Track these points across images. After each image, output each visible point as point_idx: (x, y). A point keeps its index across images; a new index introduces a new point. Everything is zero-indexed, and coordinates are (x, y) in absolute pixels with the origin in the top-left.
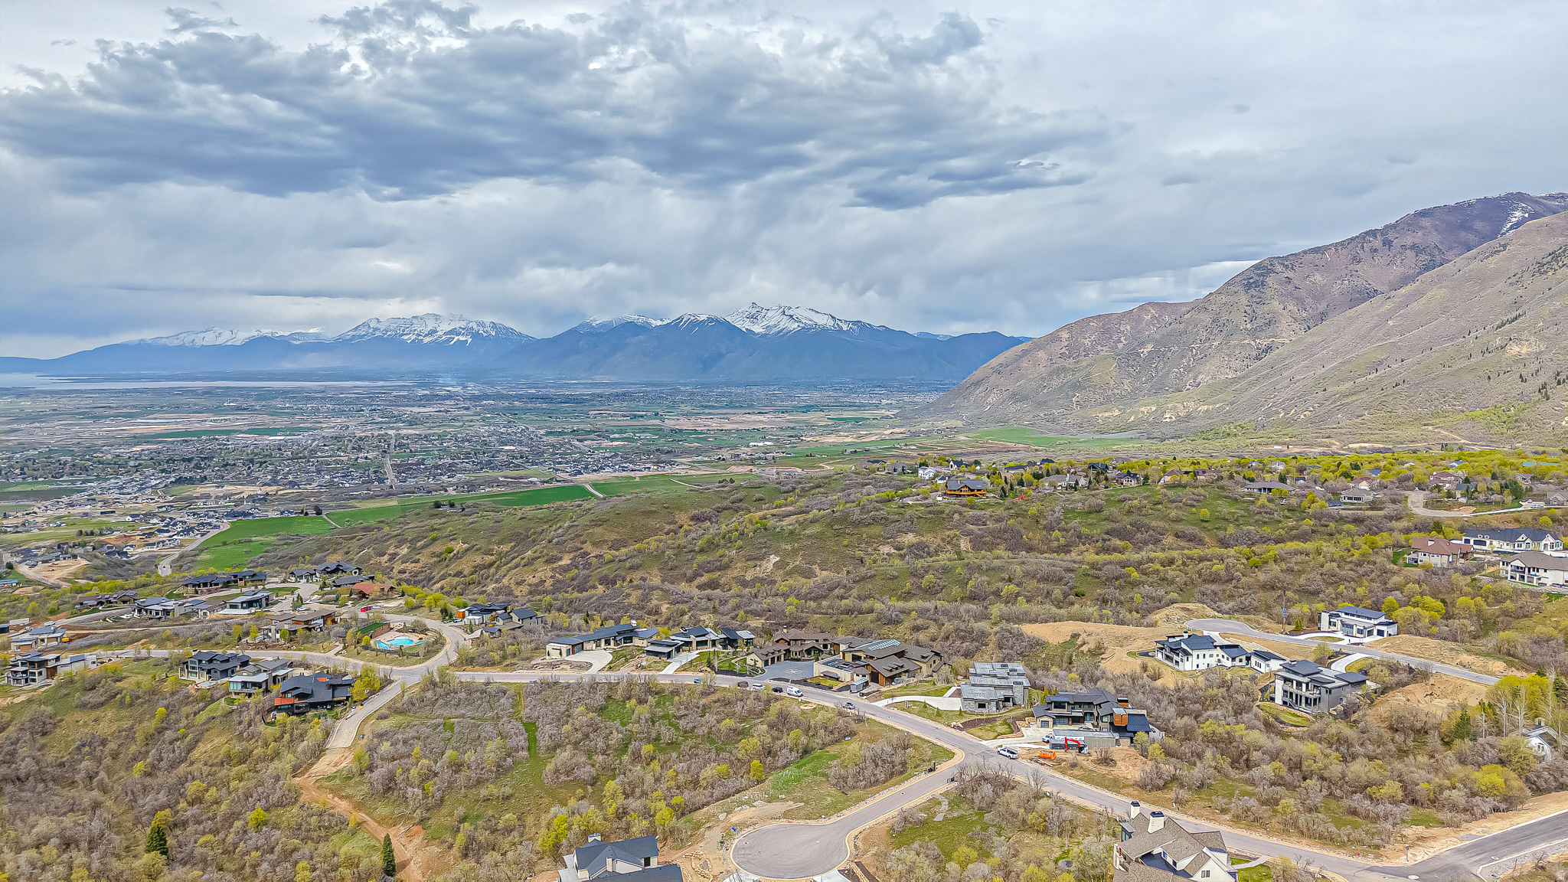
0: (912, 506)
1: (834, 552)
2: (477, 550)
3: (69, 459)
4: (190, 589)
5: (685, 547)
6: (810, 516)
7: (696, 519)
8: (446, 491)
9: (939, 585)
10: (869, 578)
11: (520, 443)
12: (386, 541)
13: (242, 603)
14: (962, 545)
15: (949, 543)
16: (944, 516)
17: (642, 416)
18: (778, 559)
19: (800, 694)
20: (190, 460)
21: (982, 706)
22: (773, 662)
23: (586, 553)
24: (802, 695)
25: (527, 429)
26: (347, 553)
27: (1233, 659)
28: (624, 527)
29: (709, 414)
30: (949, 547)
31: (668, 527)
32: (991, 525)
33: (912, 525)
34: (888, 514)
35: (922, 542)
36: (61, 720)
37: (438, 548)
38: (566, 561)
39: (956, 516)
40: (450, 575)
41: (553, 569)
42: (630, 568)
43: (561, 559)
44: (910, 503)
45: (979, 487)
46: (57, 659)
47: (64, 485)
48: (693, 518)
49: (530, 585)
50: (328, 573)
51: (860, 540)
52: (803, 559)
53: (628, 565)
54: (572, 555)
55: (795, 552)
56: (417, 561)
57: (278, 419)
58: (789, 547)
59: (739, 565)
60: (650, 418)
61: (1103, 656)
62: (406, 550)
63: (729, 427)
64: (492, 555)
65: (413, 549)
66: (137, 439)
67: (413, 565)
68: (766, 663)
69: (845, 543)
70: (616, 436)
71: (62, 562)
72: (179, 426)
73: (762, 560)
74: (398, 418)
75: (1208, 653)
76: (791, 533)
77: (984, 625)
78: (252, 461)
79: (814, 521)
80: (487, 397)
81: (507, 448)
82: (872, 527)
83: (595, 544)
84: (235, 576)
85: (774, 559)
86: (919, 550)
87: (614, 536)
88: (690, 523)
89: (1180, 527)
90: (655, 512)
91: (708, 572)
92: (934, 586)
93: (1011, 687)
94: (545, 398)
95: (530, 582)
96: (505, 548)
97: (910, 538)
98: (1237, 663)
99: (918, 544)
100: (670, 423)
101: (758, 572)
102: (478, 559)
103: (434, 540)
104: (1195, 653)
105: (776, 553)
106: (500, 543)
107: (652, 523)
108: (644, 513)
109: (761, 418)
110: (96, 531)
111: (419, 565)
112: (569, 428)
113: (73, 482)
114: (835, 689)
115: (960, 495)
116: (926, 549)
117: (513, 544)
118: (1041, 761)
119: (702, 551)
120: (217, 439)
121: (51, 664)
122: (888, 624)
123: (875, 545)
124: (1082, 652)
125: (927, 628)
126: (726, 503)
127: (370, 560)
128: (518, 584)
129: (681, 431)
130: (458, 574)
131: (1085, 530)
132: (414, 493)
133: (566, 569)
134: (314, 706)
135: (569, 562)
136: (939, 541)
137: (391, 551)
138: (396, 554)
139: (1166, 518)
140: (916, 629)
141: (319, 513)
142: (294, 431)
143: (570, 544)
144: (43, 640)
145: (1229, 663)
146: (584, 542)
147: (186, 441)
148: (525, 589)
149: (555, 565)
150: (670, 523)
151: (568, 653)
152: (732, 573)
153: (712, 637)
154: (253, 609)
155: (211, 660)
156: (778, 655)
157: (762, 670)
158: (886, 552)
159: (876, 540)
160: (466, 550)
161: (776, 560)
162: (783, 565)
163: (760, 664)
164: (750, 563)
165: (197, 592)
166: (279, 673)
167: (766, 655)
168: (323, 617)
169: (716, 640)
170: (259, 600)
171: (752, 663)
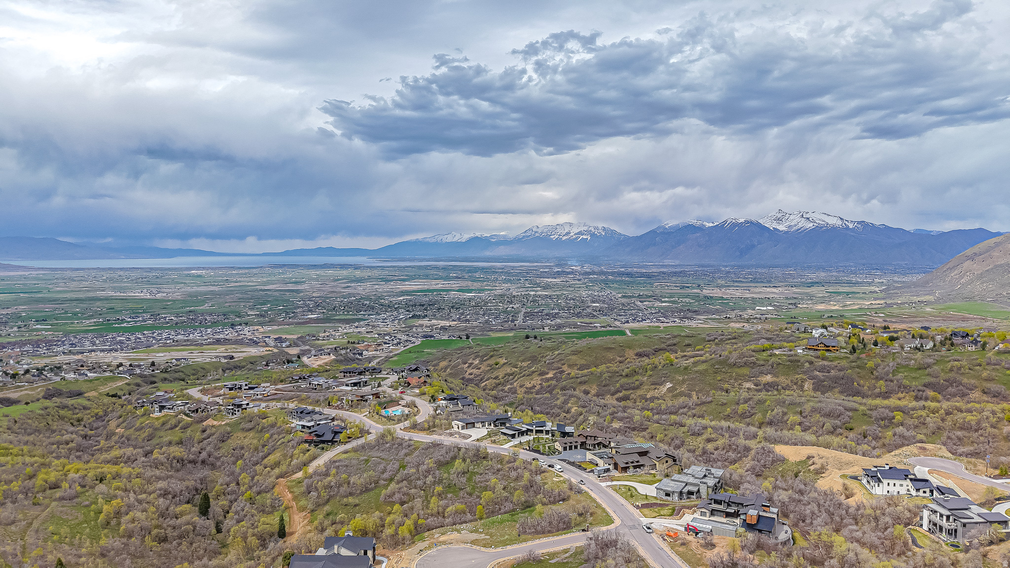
0: (778, 355)
2: (510, 364)
3: (368, 302)
4: (342, 374)
5: (618, 372)
6: (703, 358)
7: (639, 355)
8: (544, 329)
9: (749, 412)
11: (604, 302)
12: (470, 355)
13: (351, 384)
14: (806, 386)
15: (795, 384)
16: (799, 364)
17: (688, 287)
18: (671, 385)
19: (560, 470)
20: (423, 305)
21: (668, 495)
22: (576, 447)
23: (563, 372)
24: (562, 471)
25: (611, 293)
26: (450, 361)
27: (918, 490)
28: (590, 356)
29: (737, 286)
30: (795, 387)
31: (618, 359)
32: (833, 373)
33: (774, 369)
34: (757, 359)
35: (775, 382)
36: (232, 435)
37: (492, 361)
38: (550, 375)
39: (807, 365)
40: (491, 378)
41: (542, 380)
42: (580, 383)
43: (547, 373)
44: (777, 353)
45: (833, 344)
46: (248, 404)
47: (360, 316)
48: (637, 355)
49: (526, 388)
50: (411, 371)
51: (731, 377)
52: (687, 387)
53: (579, 380)
54: (554, 372)
55: (684, 381)
56: (479, 369)
57: (475, 284)
58: (681, 378)
59: (646, 387)
60: (694, 288)
61: (823, 475)
62: (478, 361)
63: (748, 296)
64: (517, 368)
65: (481, 362)
66: (403, 293)
67: (477, 370)
68: (565, 449)
69: (719, 378)
70: (666, 299)
71: (323, 357)
72: (426, 287)
73: (661, 385)
74: (538, 285)
75: (898, 482)
76: (686, 368)
77: (750, 443)
78: (452, 307)
79: (704, 362)
80: (593, 273)
81: (594, 305)
82: (742, 368)
83: (570, 366)
84: (365, 369)
85: (669, 385)
86: (771, 387)
87: (583, 362)
88: (634, 357)
89: (988, 385)
90: (613, 348)
91: (625, 390)
92: (746, 413)
93: (698, 485)
94: (629, 275)
96: (525, 364)
97: (769, 378)
98: (921, 493)
99: (772, 383)
100: (706, 292)
101: (656, 393)
102: (508, 370)
103: (492, 356)
104: (885, 482)
105: (671, 382)
106: (523, 361)
107: (610, 355)
108: (606, 348)
109: (774, 290)
110: (357, 341)
111: (481, 370)
112: (637, 293)
113: (364, 315)
114: (587, 470)
115: (817, 350)
116: (776, 387)
117: (530, 362)
118: (666, 537)
119: (627, 376)
120: (441, 294)
121: (244, 407)
122: (692, 435)
123: (740, 381)
124: (809, 470)
126: (663, 346)
128: (521, 387)
129: (712, 297)
130: (496, 378)
131: (906, 382)
132: (525, 329)
133: (548, 380)
134: (323, 442)
136: (789, 382)
137: (469, 362)
138: (472, 364)
139: (979, 377)
140: (709, 440)
141: (468, 337)
142: (481, 290)
143: (555, 365)
144: (257, 395)
145: (914, 493)
146: (563, 364)
147: (426, 295)
148: (523, 390)
149: (544, 377)
150: (620, 357)
151: (463, 428)
152: (640, 392)
153: (547, 428)
154: (356, 388)
155: (302, 412)
156: (576, 444)
157: (560, 453)
158: (747, 387)
159: (742, 378)
160: (504, 364)
161: (669, 386)
162: (673, 390)
163: (560, 449)
164: (653, 387)
165: (344, 376)
166: (321, 423)
167: (566, 443)
168: (372, 395)
169: (549, 431)
170: (359, 383)
171: (556, 447)
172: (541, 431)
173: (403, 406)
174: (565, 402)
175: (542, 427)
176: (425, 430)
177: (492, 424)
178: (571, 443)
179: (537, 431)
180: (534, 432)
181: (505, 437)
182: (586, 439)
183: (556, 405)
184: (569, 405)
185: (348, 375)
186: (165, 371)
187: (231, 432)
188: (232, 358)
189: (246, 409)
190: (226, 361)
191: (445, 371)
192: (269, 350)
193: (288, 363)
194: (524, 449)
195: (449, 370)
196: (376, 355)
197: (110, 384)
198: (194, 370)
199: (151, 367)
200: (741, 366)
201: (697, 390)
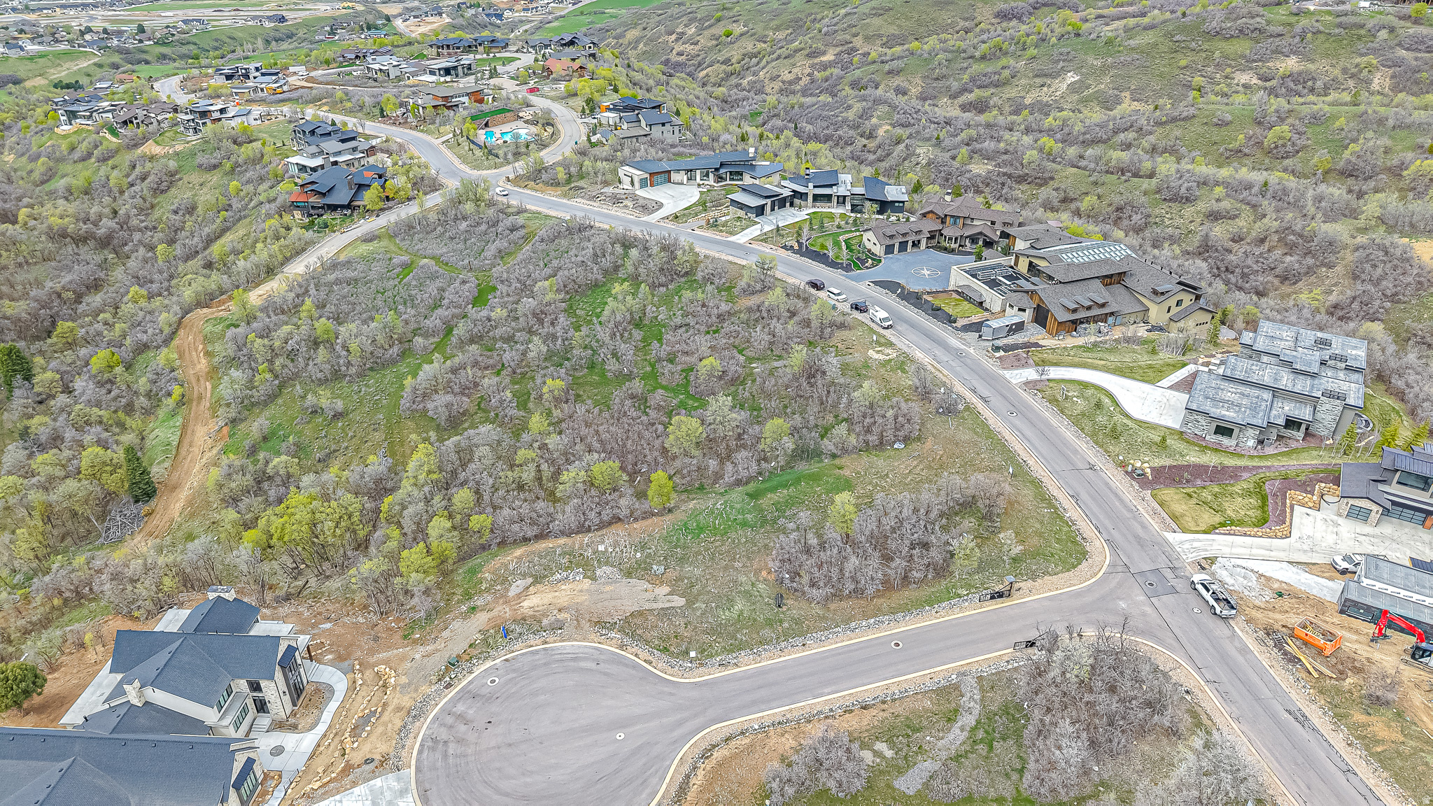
0: (1313, 13)
1: (1161, 75)
2: (752, 35)
4: (434, 50)
5: (965, 51)
6: (1146, 20)
7: (1004, 16)
9: (1294, 144)
10: (1184, 119)
12: (679, 18)
13: (439, 69)
14: (1376, 81)
15: (1353, 76)
16: (1363, 32)
18: (1077, 78)
21: (1224, 430)
22: (916, 244)
23: (854, 50)
24: (890, 327)
26: (645, 29)
28: (907, 19)
30: (1351, 83)
31: (962, 24)
33: (1302, 43)
34: (1269, 23)
35: (1308, 72)
36: (180, 179)
37: (719, 30)
38: (828, 57)
39: (1383, 34)
40: (718, 62)
41: (812, 66)
42: (889, 72)
43: (824, 53)
44: (1313, 8)
46: (222, 111)
48: (997, 15)
49: (783, 82)
50: (561, 45)
51: (1208, 60)
52: (1112, 82)
53: (887, 67)
54: (838, 49)
55: (1104, 69)
56: (696, 44)
58: (1098, 63)
59: (1023, 81)
62: (693, 30)
64: (765, 42)
65: (701, 30)
67: (692, 47)
68: (889, 249)
69: (1183, 63)
71: (430, 19)
73: (1056, 77)
76: (1109, 42)
77: (1339, 230)
79: (1152, 27)
82: (1235, 41)
83: (867, 39)
84: (476, 40)
85: (1072, 78)
86: (1299, 83)
87: (893, 30)
88: (993, 21)
91: (980, 87)
92: (1284, 146)
93: (1314, 402)
95: (785, 78)
96: (780, 35)
97: (1291, 64)
99: (1300, 74)
101: (1044, 95)
102: (749, 46)
103: (719, 20)
105: (1077, 70)
106: (777, 29)
111: (698, 47)
114: (960, 324)
116: (1310, 83)
117: (789, 31)
118: (1292, 648)
119: (983, 58)
121: (216, 115)
122: (1170, 200)
123: (1229, 70)
125: (1235, 217)
127: (659, 38)
128: (772, 79)
130: (727, 62)
133: (825, 67)
134: (333, 207)
135: (832, 58)
136: (1337, 72)
137: (679, 30)
138: (683, 34)
140: (1214, 216)
143: (840, 37)
144: (262, 90)
146: (855, 35)
148: (777, 85)
149: (817, 60)
150: (966, 19)
151: (643, 184)
152: (1009, 92)
153: (841, 191)
154: (448, 78)
155: (313, 132)
156: (915, 238)
157: (877, 261)
158: (1243, 81)
159: (1233, 63)
160: (742, 35)
161: (1073, 80)
162: (1080, 88)
163: (878, 250)
164: (1038, 81)
165: (439, 55)
166: (340, 159)
167: (891, 237)
168: (468, 94)
169: (845, 197)
170: (455, 68)
171: (869, 245)
172: (828, 198)
173: (527, 122)
174: (864, 115)
175: (831, 186)
176: (558, 184)
177: (711, 175)
178: (904, 235)
179: (816, 198)
180: (810, 198)
181: (741, 213)
182: (943, 222)
183: (845, 121)
184: (874, 120)
185: (445, 51)
186: (161, 42)
187: (177, 172)
188: (282, 19)
189: (220, 120)
190: (272, 25)
191: (635, 48)
192: (349, 8)
193: (369, 29)
194: (785, 247)
195: (641, 45)
196: (524, 19)
197: (66, 65)
198: (216, 40)
199: (137, 34)
200: (1232, 36)
201: (1133, 87)
